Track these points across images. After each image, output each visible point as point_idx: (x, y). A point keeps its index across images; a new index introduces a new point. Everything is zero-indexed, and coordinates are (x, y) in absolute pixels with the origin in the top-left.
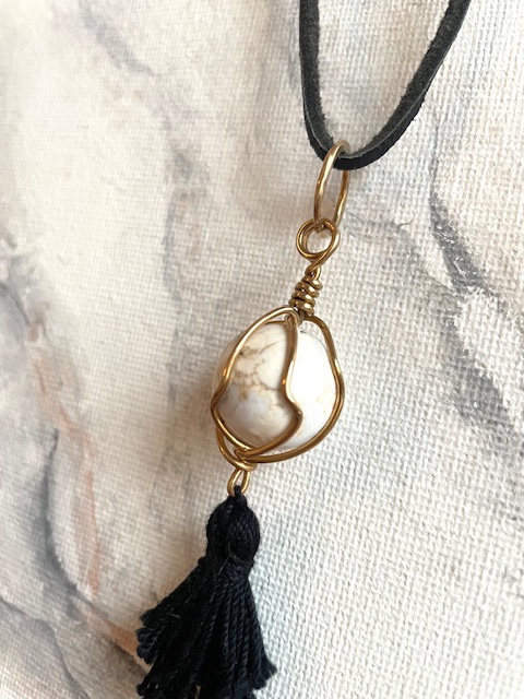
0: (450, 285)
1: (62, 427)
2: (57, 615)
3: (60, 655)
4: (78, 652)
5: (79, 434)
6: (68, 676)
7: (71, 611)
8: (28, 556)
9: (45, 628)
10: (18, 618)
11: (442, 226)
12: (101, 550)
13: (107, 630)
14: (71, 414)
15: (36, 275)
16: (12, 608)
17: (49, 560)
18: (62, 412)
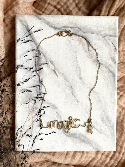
0: (55, 70)
1: (88, 51)
2: (84, 35)
3: (82, 31)
5: (86, 52)
10: (88, 32)
11: (56, 74)
12: (80, 42)
14: (87, 53)
18: (88, 53)
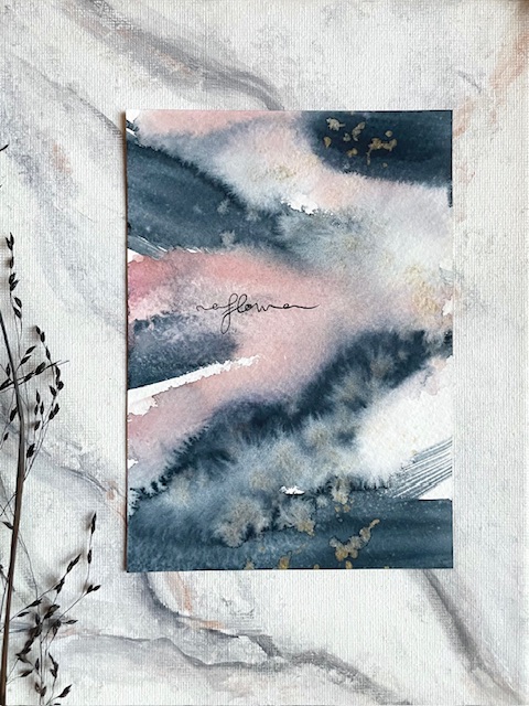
2: (170, 631)
3: (178, 649)
4: (188, 642)
6: (186, 656)
7: (179, 625)
8: (143, 610)
9: (165, 640)
12: (188, 591)
13: (202, 625)
15: (102, 461)
16: (140, 641)
17: (158, 607)
